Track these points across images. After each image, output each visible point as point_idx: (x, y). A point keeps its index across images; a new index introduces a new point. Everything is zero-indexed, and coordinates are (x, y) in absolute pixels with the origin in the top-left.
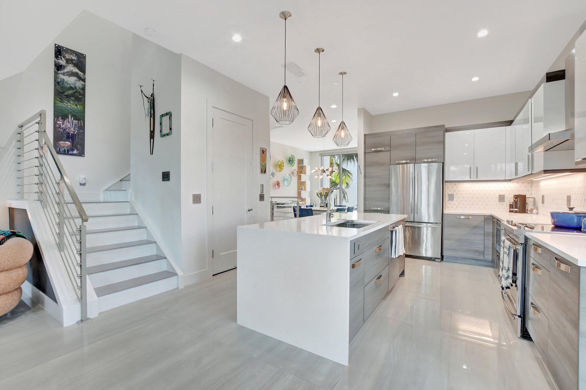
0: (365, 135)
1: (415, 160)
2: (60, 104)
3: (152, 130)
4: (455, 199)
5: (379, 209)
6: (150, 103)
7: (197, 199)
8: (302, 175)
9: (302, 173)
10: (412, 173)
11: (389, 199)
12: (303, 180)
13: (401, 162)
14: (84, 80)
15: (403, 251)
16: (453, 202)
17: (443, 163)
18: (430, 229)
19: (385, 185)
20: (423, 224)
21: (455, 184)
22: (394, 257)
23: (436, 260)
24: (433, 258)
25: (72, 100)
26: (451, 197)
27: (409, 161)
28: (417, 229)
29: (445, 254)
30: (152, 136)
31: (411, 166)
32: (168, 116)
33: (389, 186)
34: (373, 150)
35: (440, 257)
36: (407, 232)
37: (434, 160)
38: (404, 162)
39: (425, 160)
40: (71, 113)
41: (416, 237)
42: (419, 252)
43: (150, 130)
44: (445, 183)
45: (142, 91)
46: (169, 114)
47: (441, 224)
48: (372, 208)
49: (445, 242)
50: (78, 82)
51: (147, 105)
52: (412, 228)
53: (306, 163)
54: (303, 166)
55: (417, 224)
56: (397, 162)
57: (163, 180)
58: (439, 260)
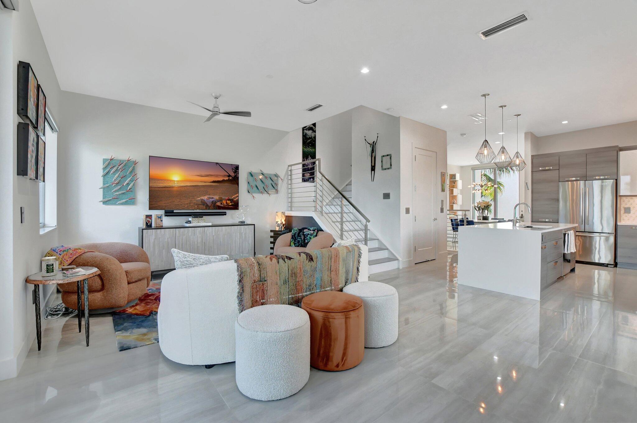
0: (532, 156)
1: (585, 178)
2: (305, 150)
3: (373, 165)
4: (632, 212)
5: (547, 220)
6: (372, 147)
7: (408, 211)
8: (454, 189)
9: (454, 188)
10: (583, 189)
11: (558, 212)
12: (454, 194)
13: (571, 179)
14: (315, 132)
15: (574, 250)
16: (630, 215)
17: (616, 180)
18: (603, 238)
19: (553, 199)
20: (595, 233)
21: (631, 198)
22: (567, 253)
23: (609, 266)
24: (605, 264)
25: (310, 146)
26: (627, 210)
27: (579, 179)
28: (588, 238)
29: (618, 260)
30: (373, 169)
31: (582, 183)
32: (389, 157)
33: (558, 200)
34: (540, 169)
35: (612, 263)
36: (577, 240)
37: (606, 177)
38: (574, 179)
39: (597, 178)
40: (309, 154)
41: (588, 245)
42: (591, 258)
43: (372, 165)
44: (618, 198)
45: (365, 140)
46: (389, 156)
47: (615, 234)
48: (540, 220)
49: (619, 250)
50: (313, 133)
51: (370, 149)
52: (583, 238)
53: (458, 177)
54: (455, 181)
55: (588, 234)
56: (566, 179)
57: (384, 199)
58: (613, 266)
